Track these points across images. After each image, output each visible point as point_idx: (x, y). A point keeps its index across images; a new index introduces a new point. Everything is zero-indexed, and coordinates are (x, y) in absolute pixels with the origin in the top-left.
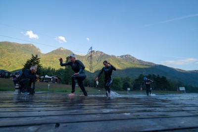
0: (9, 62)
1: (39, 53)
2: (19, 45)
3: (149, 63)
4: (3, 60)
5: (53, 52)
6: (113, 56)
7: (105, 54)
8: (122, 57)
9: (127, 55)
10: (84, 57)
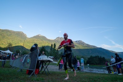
0: (7, 42)
1: (26, 37)
2: (14, 32)
3: (93, 46)
4: (4, 41)
10: (53, 41)
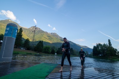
5: (1, 21)
6: (46, 32)
7: (41, 30)
8: (52, 33)
9: (55, 33)
10: (26, 29)
